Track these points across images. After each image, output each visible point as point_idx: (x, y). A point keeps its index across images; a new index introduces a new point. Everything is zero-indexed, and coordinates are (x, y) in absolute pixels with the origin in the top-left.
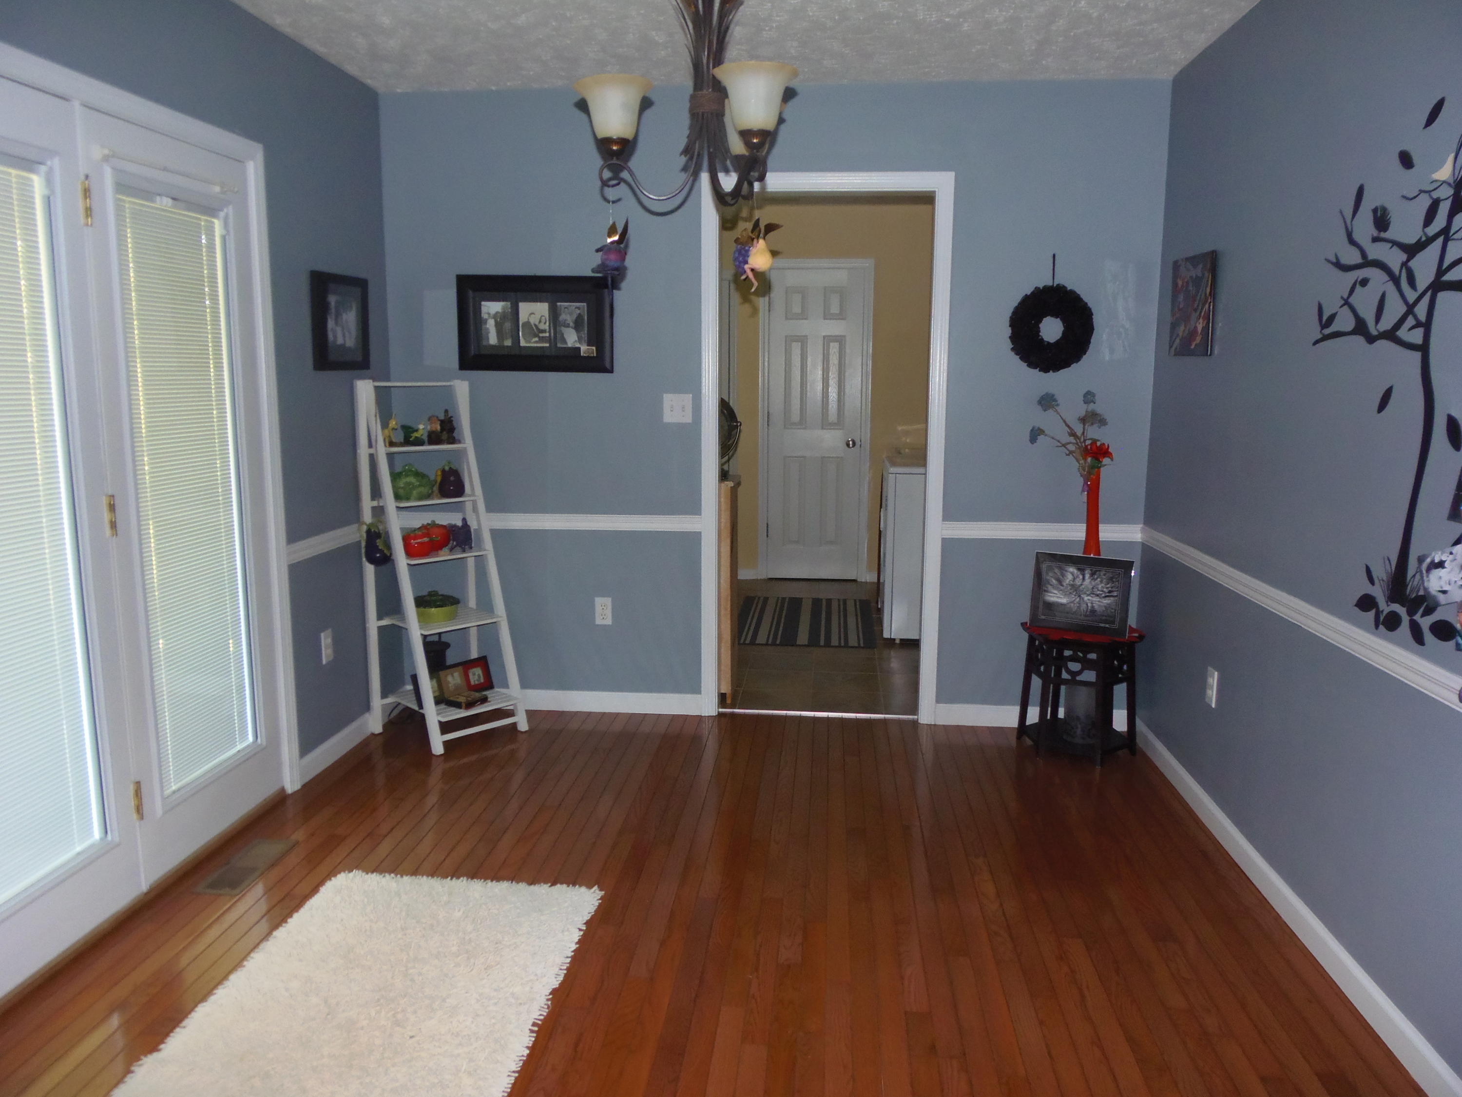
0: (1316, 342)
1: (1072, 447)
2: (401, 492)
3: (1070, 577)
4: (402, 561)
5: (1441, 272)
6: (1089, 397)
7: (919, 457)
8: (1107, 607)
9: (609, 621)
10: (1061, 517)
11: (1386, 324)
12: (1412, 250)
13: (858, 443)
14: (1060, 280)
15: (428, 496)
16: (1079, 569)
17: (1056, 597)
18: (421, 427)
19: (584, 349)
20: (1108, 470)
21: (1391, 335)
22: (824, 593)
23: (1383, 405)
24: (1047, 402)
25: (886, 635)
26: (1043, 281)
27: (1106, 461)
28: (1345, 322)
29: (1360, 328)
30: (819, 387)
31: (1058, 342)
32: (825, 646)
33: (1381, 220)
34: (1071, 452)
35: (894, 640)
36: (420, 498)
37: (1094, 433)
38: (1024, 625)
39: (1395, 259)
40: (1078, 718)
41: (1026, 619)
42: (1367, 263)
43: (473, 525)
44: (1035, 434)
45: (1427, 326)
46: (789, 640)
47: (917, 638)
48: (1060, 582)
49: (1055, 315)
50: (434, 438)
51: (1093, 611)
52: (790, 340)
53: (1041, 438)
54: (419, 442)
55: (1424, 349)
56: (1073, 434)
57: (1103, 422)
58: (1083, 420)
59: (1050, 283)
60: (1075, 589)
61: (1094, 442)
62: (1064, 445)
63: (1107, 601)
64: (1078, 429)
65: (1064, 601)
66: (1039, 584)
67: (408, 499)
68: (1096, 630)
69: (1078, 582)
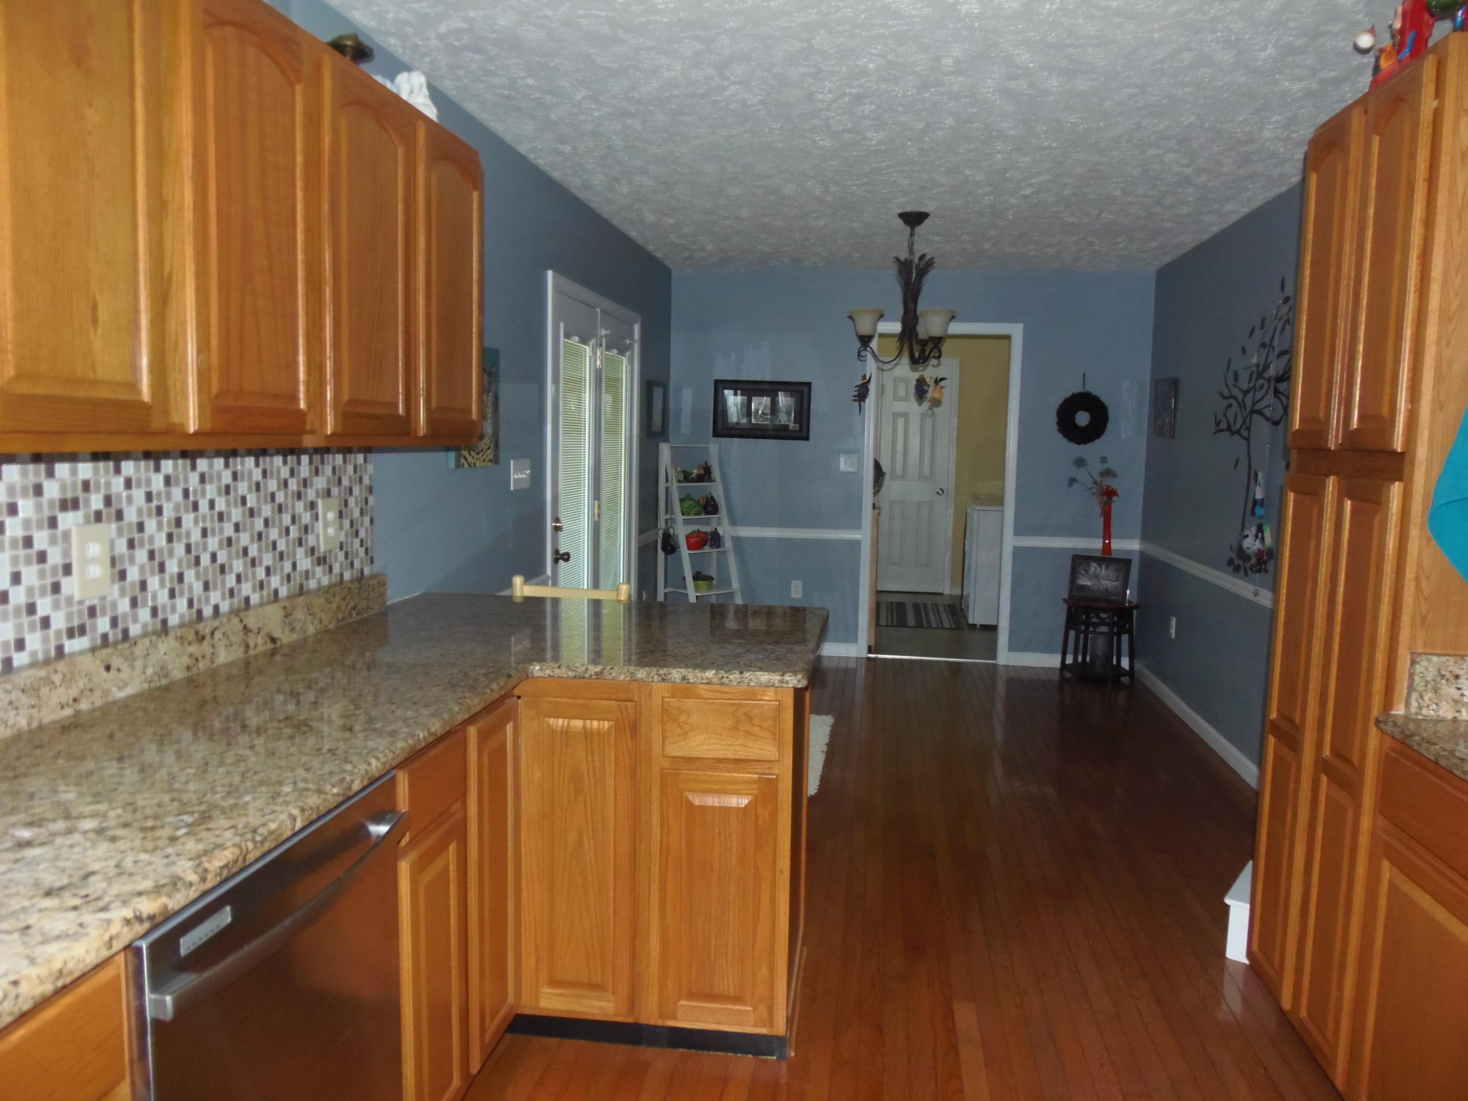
0: (1215, 433)
1: (1095, 491)
2: (685, 510)
3: (1092, 569)
4: (685, 552)
5: (1254, 404)
6: (1104, 460)
7: (998, 500)
8: (1116, 587)
9: (800, 596)
10: (1089, 535)
11: (1237, 427)
12: (1246, 393)
13: (945, 492)
14: (1088, 389)
15: (698, 514)
16: (1099, 565)
17: (1084, 581)
18: (695, 471)
19: (792, 425)
20: (1116, 505)
21: (1238, 432)
22: (920, 600)
23: (1236, 466)
24: (1080, 462)
25: (971, 622)
26: (1078, 389)
27: (1115, 498)
28: (1224, 426)
29: (1229, 429)
30: (917, 449)
31: (1087, 426)
32: (928, 628)
33: (1236, 378)
34: (1094, 494)
35: (975, 625)
36: (696, 515)
37: (1108, 482)
38: (1064, 600)
39: (1240, 396)
40: (1098, 656)
41: (1066, 597)
42: (1232, 397)
43: (720, 532)
44: (1072, 481)
45: (1248, 429)
46: (903, 624)
47: (995, 623)
48: (1087, 572)
49: (1085, 410)
50: (700, 479)
51: (1107, 590)
52: (896, 416)
53: (1075, 484)
54: (693, 481)
55: (1247, 439)
56: (1096, 483)
57: (1114, 475)
58: (1102, 474)
59: (1081, 390)
60: (1096, 576)
61: (1109, 487)
62: (1090, 489)
63: (1115, 583)
64: (1098, 479)
65: (1089, 584)
66: (1074, 574)
67: (689, 515)
68: (1109, 601)
69: (1098, 572)
